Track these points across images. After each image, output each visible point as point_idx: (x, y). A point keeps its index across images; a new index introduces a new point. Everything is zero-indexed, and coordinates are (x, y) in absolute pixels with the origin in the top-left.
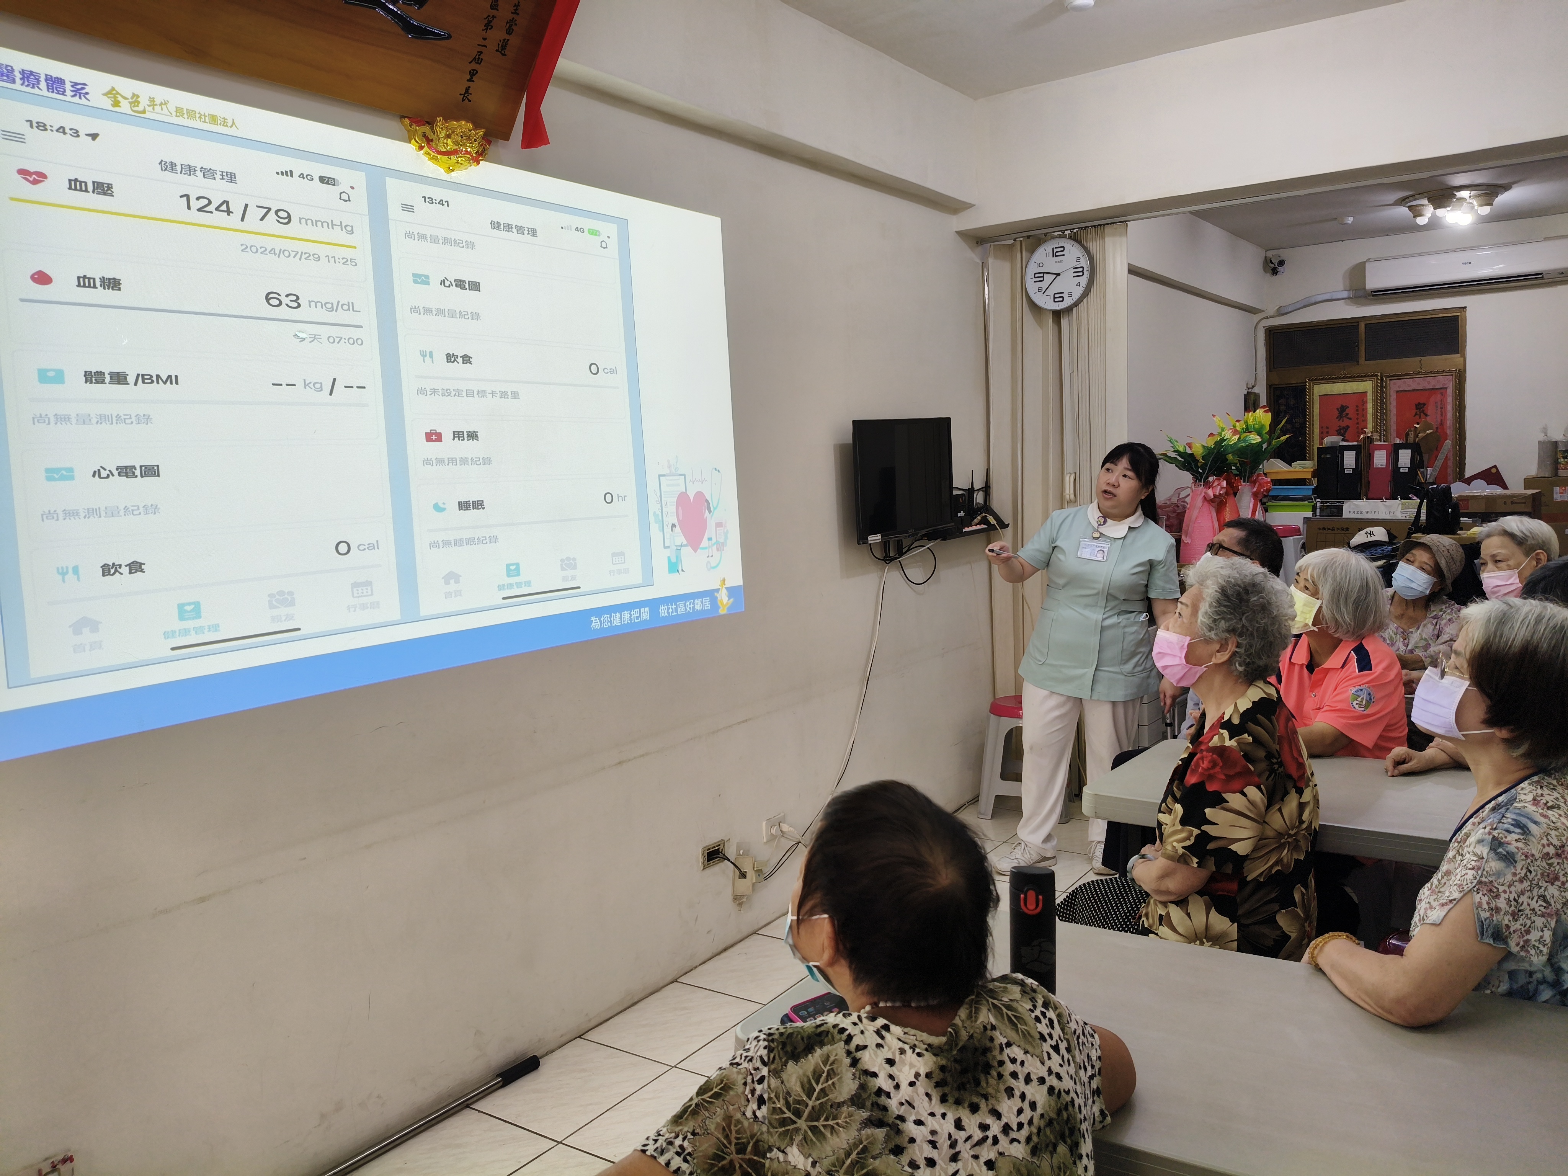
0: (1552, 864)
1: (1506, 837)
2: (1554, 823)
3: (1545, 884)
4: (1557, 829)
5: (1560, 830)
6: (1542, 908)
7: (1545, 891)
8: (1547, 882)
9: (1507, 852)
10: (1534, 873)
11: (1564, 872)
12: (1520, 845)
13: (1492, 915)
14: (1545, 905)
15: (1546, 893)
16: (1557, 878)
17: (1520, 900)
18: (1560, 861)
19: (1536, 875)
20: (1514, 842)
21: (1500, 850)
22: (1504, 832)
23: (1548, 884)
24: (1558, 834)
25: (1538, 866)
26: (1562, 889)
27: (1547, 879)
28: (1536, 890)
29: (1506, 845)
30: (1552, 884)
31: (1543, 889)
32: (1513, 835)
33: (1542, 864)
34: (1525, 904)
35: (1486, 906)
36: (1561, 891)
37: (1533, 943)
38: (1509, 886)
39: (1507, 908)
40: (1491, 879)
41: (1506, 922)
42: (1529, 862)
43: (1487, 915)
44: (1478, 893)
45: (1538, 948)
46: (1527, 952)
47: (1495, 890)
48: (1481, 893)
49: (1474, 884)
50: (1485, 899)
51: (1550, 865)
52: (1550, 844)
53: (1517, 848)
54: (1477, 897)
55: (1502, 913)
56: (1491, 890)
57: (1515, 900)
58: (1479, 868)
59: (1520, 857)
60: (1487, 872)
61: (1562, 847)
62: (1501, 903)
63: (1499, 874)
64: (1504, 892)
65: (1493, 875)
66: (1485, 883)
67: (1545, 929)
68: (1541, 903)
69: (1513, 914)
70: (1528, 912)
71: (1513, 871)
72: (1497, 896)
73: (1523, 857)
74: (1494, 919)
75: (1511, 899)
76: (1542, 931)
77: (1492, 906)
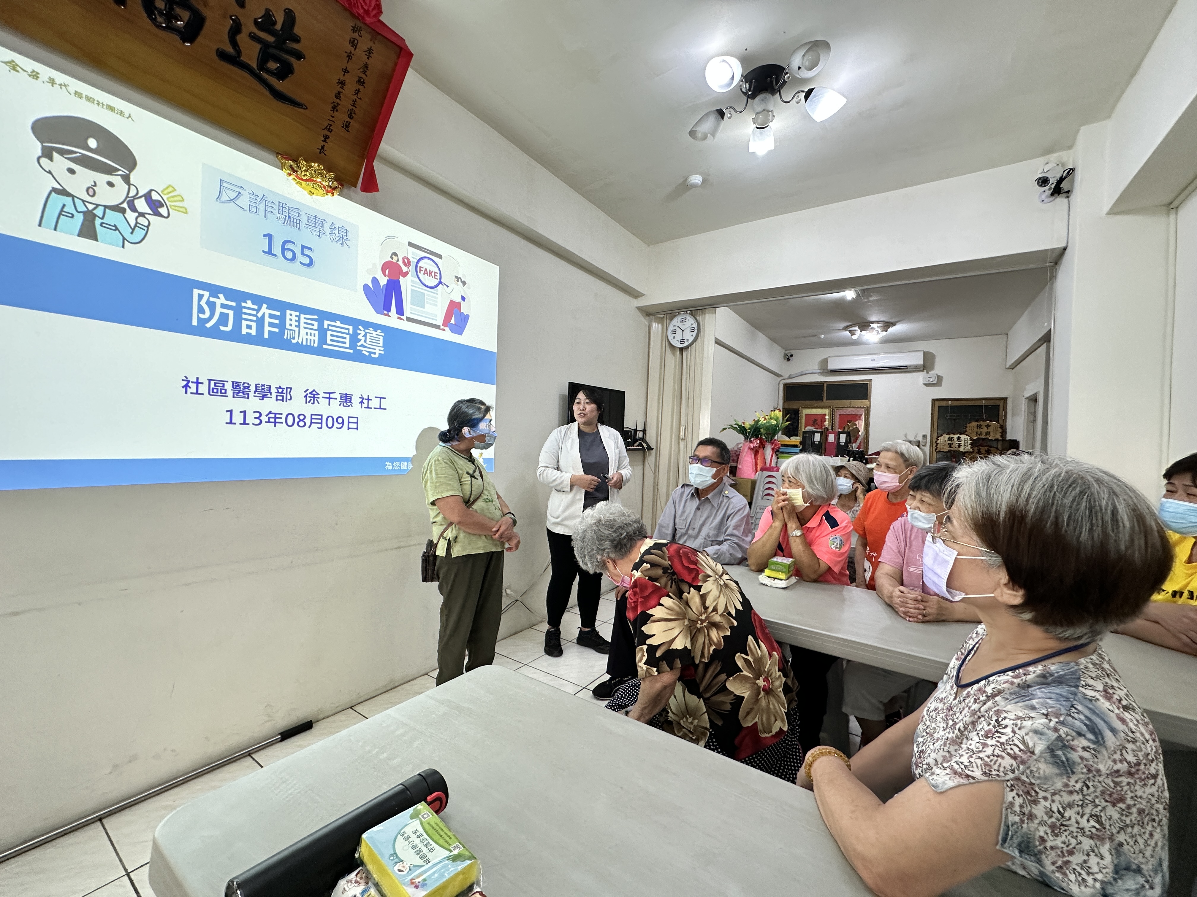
0: (1121, 782)
2: (1133, 732)
3: (1104, 804)
4: (1134, 741)
5: (1138, 744)
6: (1094, 830)
7: (1101, 811)
8: (1107, 801)
9: (1067, 760)
10: (1092, 789)
11: (1133, 794)
12: (1086, 755)
13: (1022, 821)
14: (1098, 826)
15: (1102, 814)
16: (1122, 800)
17: (1067, 815)
18: (1132, 781)
19: (1095, 792)
20: (1079, 749)
21: (1060, 753)
22: (1072, 733)
23: (1108, 804)
24: (1135, 748)
25: (1100, 782)
26: (1124, 813)
27: (1107, 798)
28: (1090, 807)
29: (1069, 750)
30: (1114, 805)
31: (1100, 808)
32: (1082, 739)
33: (1106, 781)
34: (1073, 820)
35: (1017, 809)
36: (1122, 815)
37: (1076, 867)
38: (1054, 794)
39: (1046, 818)
40: (1033, 781)
41: (1042, 834)
42: (1091, 775)
43: (1017, 819)
44: (1012, 790)
45: (1080, 874)
46: (1065, 874)
47: (1033, 794)
48: (1015, 792)
49: (1008, 777)
50: (1019, 801)
51: (1117, 784)
52: (1123, 760)
53: (1082, 758)
54: (1010, 796)
55: (1037, 822)
56: (1028, 793)
57: (1059, 812)
58: (1023, 762)
59: (1080, 768)
60: (1031, 772)
61: (1138, 764)
62: (1039, 811)
63: (1046, 778)
64: (1045, 799)
65: (1039, 778)
66: (1024, 782)
67: (1091, 853)
68: (1092, 823)
69: (1053, 827)
70: (1073, 829)
71: (1065, 780)
72: (1035, 802)
73: (1085, 770)
74: (1025, 826)
75: (1055, 809)
76: (1088, 855)
77: (1026, 810)
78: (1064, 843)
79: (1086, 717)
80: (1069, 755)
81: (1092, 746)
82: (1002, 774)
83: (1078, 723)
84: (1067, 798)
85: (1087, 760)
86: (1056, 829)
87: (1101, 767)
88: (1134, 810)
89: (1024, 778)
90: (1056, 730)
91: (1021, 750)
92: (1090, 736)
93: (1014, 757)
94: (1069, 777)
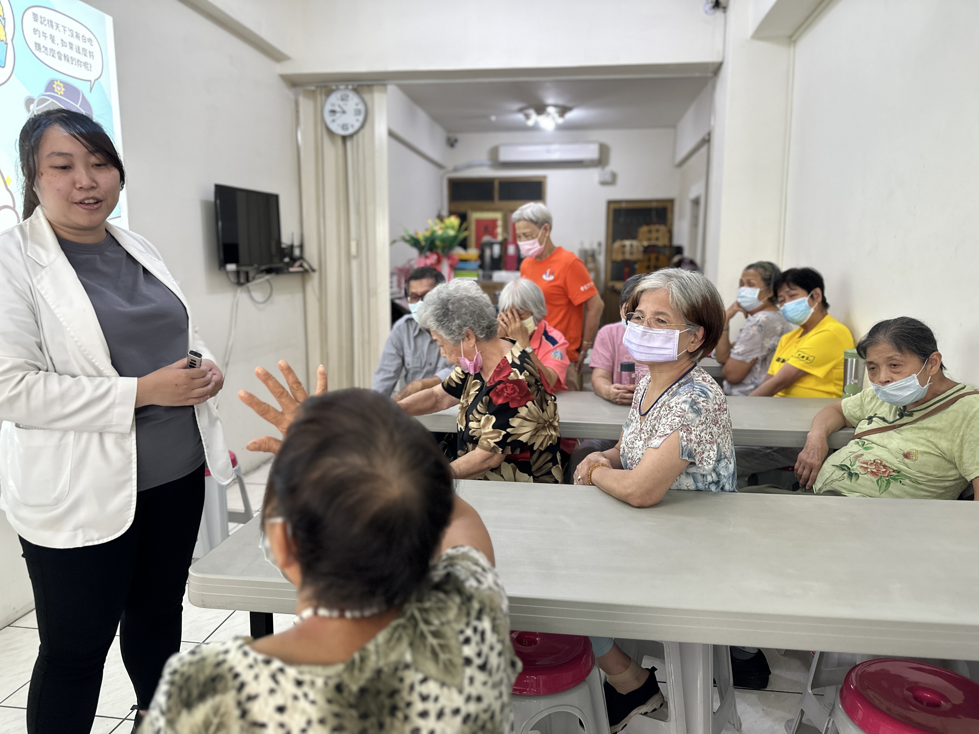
1: (698, 399)
2: (716, 391)
3: (712, 426)
4: (718, 395)
6: (710, 439)
7: (712, 429)
9: (698, 409)
10: (708, 420)
11: (720, 419)
12: (704, 404)
13: (688, 444)
14: (711, 437)
15: (712, 431)
16: (717, 422)
17: (702, 435)
18: (720, 413)
19: (710, 421)
20: (701, 402)
21: (695, 407)
22: (698, 396)
23: (714, 426)
25: (711, 415)
26: (719, 428)
27: (713, 423)
28: (708, 429)
29: (698, 404)
30: (716, 425)
32: (701, 398)
33: (713, 415)
34: (704, 437)
35: (685, 439)
36: (718, 430)
37: (705, 459)
38: (697, 427)
39: (696, 439)
40: (688, 423)
41: (695, 447)
42: (707, 413)
43: (686, 443)
44: (681, 431)
45: (707, 461)
46: (702, 464)
47: (690, 429)
48: (683, 431)
49: (679, 426)
50: (685, 434)
51: (716, 415)
52: (717, 403)
53: (703, 406)
54: (681, 433)
55: (693, 443)
56: (688, 430)
57: (699, 435)
58: (683, 417)
59: (703, 411)
60: (687, 419)
61: (720, 405)
62: (693, 437)
63: (693, 420)
64: (694, 430)
65: (690, 421)
66: (685, 425)
67: (710, 450)
68: (710, 436)
69: (698, 443)
70: (704, 442)
71: (700, 419)
72: (691, 433)
73: (705, 411)
74: (689, 446)
75: (698, 434)
76: (709, 452)
77: (688, 438)
78: (701, 449)
79: (700, 389)
80: (698, 406)
81: (705, 399)
82: (677, 426)
83: (697, 392)
84: (701, 427)
85: (705, 407)
86: (699, 444)
87: (710, 408)
88: (721, 426)
89: (685, 423)
90: (690, 397)
91: (681, 412)
92: (703, 395)
93: (679, 416)
94: (701, 417)
